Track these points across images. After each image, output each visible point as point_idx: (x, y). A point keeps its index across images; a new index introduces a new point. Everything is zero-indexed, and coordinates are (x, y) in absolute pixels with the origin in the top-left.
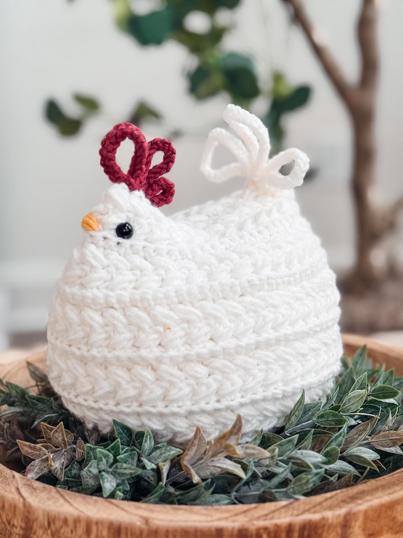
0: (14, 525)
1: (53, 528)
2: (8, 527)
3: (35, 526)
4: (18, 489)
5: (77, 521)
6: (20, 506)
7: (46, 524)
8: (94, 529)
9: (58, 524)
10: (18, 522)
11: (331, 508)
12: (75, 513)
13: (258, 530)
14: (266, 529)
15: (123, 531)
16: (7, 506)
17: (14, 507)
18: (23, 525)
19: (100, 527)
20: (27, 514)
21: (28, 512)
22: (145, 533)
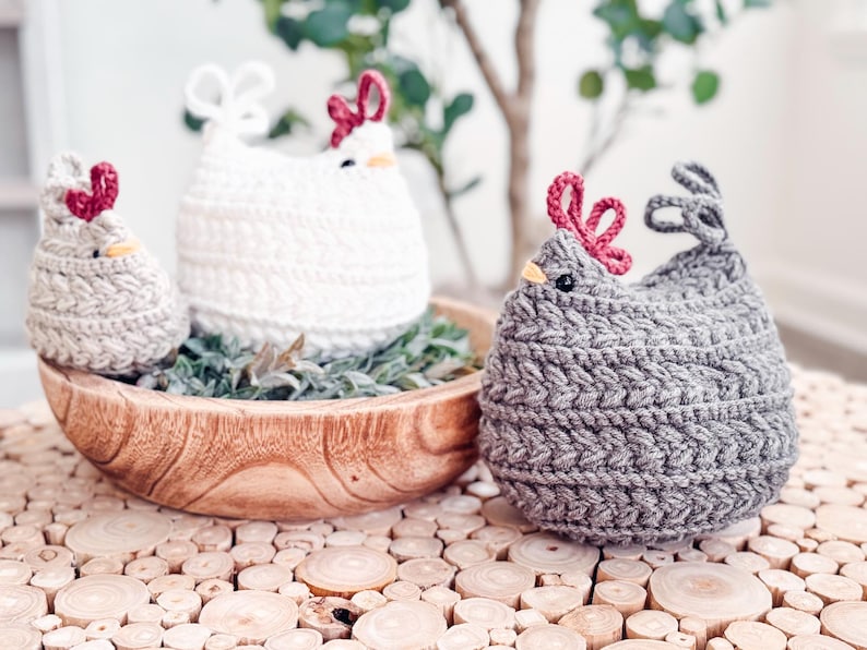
0: (115, 425)
1: (154, 422)
2: (109, 428)
3: (137, 423)
4: (119, 393)
5: (177, 414)
6: (123, 404)
7: (148, 419)
8: (194, 420)
9: (159, 418)
10: (120, 421)
11: (404, 401)
12: (176, 407)
13: (342, 417)
14: (349, 416)
15: (221, 421)
16: (109, 407)
17: (117, 408)
18: (125, 423)
19: (199, 419)
20: (128, 412)
21: (130, 410)
22: (241, 421)
